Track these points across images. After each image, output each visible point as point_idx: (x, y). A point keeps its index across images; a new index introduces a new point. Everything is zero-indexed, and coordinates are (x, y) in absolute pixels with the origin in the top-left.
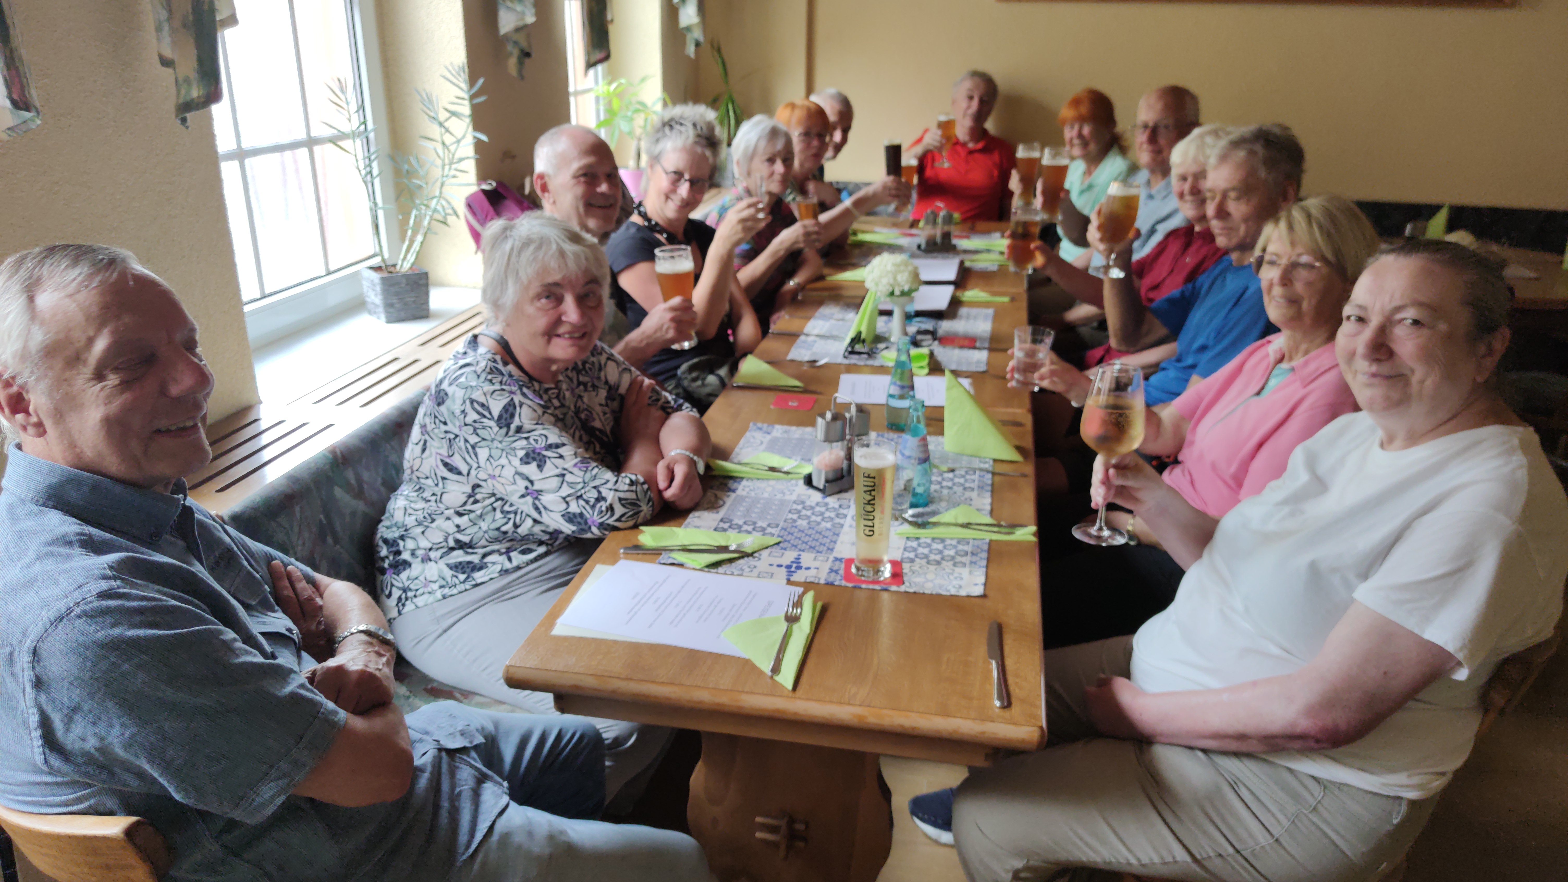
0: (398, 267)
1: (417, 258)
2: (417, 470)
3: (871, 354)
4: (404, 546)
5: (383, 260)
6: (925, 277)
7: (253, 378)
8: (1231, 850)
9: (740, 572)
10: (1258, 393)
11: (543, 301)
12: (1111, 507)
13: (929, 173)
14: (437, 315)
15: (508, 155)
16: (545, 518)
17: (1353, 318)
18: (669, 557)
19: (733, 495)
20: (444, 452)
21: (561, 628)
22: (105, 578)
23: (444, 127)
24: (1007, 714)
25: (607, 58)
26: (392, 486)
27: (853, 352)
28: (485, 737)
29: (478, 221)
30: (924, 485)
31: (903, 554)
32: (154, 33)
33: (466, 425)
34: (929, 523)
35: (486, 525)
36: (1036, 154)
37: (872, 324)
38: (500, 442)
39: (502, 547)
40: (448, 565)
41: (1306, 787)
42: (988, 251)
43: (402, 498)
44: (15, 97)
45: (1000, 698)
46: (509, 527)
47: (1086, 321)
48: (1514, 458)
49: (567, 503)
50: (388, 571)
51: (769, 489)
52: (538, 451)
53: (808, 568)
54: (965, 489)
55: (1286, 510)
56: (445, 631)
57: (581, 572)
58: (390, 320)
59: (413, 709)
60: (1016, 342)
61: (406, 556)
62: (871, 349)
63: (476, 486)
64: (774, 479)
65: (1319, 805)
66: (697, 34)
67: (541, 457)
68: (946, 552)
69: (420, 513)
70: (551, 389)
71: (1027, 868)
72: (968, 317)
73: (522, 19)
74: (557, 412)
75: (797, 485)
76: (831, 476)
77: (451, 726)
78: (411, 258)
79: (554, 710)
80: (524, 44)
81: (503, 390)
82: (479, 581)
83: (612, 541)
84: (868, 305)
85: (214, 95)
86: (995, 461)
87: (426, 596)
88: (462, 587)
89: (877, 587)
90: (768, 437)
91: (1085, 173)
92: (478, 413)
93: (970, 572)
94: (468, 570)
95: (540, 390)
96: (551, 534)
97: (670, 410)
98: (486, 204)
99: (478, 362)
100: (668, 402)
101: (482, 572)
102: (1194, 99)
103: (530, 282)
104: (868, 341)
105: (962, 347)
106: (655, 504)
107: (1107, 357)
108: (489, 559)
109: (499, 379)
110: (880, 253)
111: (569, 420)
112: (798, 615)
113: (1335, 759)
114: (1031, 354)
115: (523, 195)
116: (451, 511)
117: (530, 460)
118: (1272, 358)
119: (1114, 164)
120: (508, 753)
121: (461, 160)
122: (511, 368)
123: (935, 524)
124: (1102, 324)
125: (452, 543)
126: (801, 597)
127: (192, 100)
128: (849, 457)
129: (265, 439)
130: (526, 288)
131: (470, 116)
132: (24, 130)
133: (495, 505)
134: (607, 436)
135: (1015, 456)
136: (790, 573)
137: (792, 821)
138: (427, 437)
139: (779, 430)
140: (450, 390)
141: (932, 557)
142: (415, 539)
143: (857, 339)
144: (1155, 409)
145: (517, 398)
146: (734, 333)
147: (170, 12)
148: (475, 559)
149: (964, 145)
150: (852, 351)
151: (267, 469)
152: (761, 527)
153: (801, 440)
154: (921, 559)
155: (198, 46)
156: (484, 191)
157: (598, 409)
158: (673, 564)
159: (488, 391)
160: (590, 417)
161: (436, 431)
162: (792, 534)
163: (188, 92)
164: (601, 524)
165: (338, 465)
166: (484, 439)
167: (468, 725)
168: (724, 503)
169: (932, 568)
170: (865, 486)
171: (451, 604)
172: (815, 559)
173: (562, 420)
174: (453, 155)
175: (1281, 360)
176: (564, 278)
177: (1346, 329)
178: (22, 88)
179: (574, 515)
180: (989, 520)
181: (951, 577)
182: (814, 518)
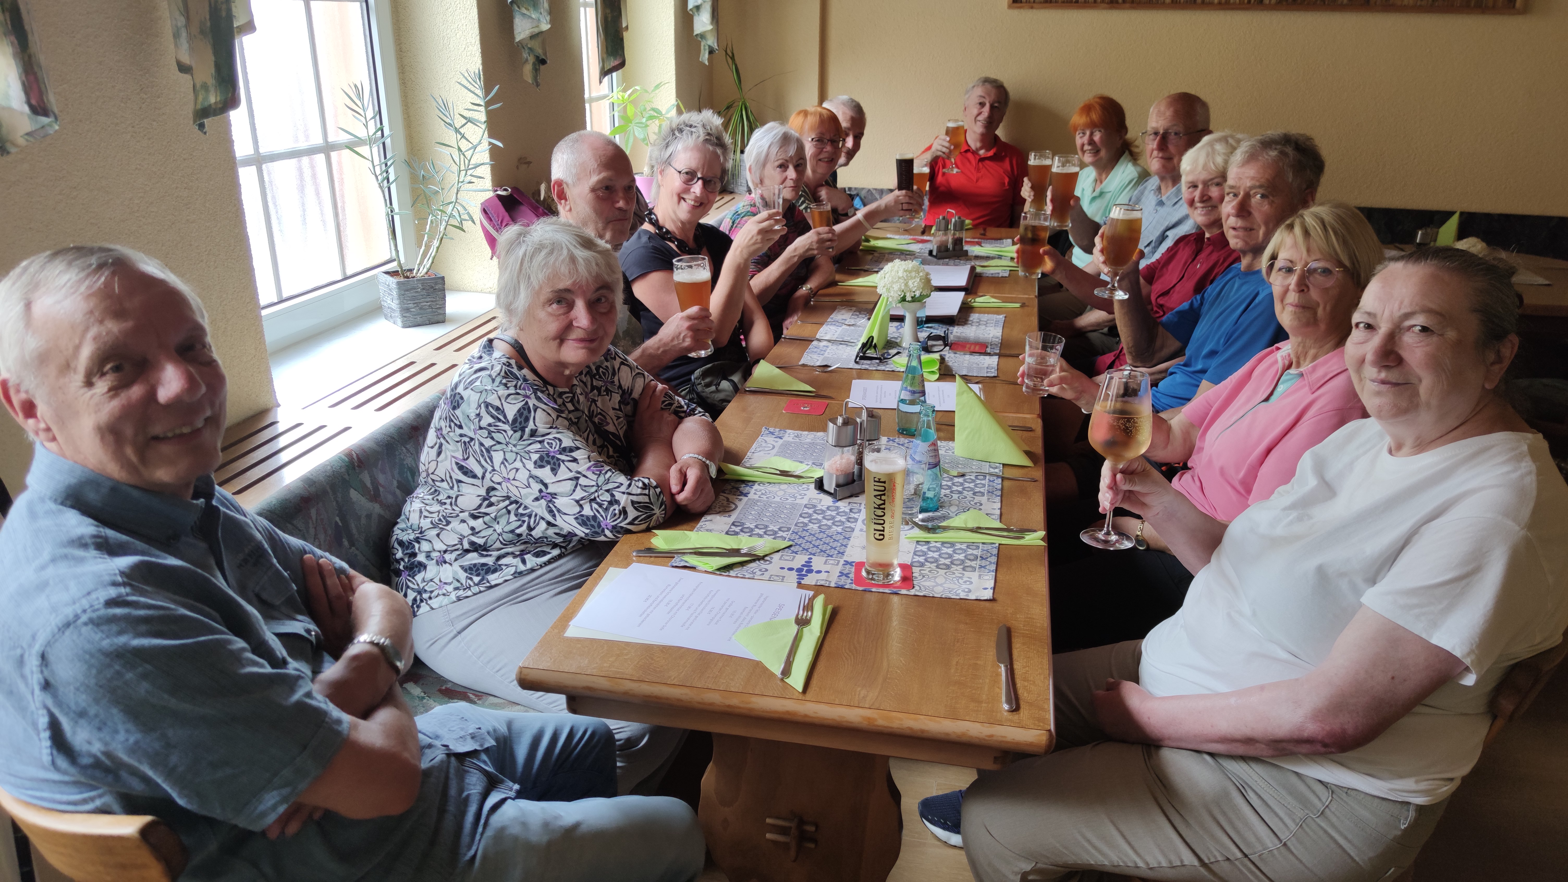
0: (415, 271)
1: (433, 262)
2: (432, 473)
3: (882, 360)
4: (419, 548)
5: (400, 264)
6: (936, 282)
7: (271, 381)
8: (1239, 855)
9: (751, 576)
10: (1267, 399)
11: (555, 306)
12: (1119, 512)
13: (940, 179)
14: (453, 320)
15: (523, 161)
16: (559, 521)
17: (1362, 325)
18: (682, 560)
19: (745, 499)
20: (459, 455)
21: (573, 631)
22: (115, 584)
23: (460, 133)
24: (1015, 717)
25: (622, 65)
26: (408, 490)
27: (864, 358)
28: (497, 740)
29: (494, 227)
30: (934, 489)
31: (913, 558)
32: (171, 39)
33: (481, 428)
34: (939, 527)
35: (501, 527)
36: (1048, 162)
37: (883, 330)
38: (515, 446)
39: (516, 549)
40: (462, 567)
41: (1314, 792)
42: (1000, 257)
43: (418, 500)
44: (34, 102)
45: (1009, 701)
46: (523, 530)
47: (1097, 327)
48: (1523, 464)
49: (581, 506)
50: (403, 573)
51: (781, 493)
52: (552, 454)
53: (819, 572)
54: (974, 494)
55: (1294, 514)
56: (459, 633)
57: (594, 574)
58: (405, 326)
59: (427, 709)
60: (1027, 348)
61: (421, 558)
62: (883, 355)
63: (491, 489)
64: (786, 483)
65: (1327, 810)
66: (711, 41)
67: (555, 460)
68: (956, 557)
69: (435, 515)
70: (565, 393)
71: (1033, 871)
72: (979, 323)
73: (537, 27)
74: (571, 416)
75: (808, 489)
76: (841, 481)
77: (462, 729)
78: (427, 263)
79: (567, 711)
80: (539, 51)
81: (518, 394)
82: (493, 583)
83: (625, 544)
84: (880, 311)
85: (231, 101)
86: (1004, 465)
87: (441, 598)
88: (475, 589)
89: (887, 591)
90: (781, 441)
91: (1096, 181)
92: (493, 417)
93: (980, 576)
94: (482, 572)
95: (554, 394)
96: (564, 536)
97: (683, 415)
98: (502, 210)
99: (493, 366)
100: (682, 407)
101: (497, 574)
102: (1204, 105)
103: (541, 288)
104: (880, 346)
105: (973, 353)
106: (668, 508)
107: (1117, 362)
108: (503, 561)
109: (514, 383)
110: (892, 260)
111: (583, 425)
112: (808, 618)
113: (1342, 764)
114: (1042, 360)
115: (538, 201)
116: (467, 514)
117: (544, 463)
118: (1280, 365)
119: (1125, 172)
120: (521, 752)
121: (477, 166)
122: (526, 372)
123: (945, 529)
124: (1113, 331)
125: (466, 546)
126: (812, 600)
127: (210, 105)
128: (860, 462)
129: (282, 442)
130: (538, 293)
131: (485, 122)
132: (42, 135)
133: (509, 508)
134: (620, 440)
135: (1025, 461)
136: (801, 576)
137: (802, 822)
138: (442, 440)
139: (790, 435)
140: (465, 394)
141: (942, 561)
142: (430, 541)
143: (869, 344)
144: (1163, 415)
145: (532, 402)
146: (746, 339)
147: (188, 18)
148: (490, 561)
149: (975, 153)
150: (862, 356)
151: (285, 471)
152: (772, 530)
153: (813, 444)
154: (931, 563)
155: (216, 53)
156: (499, 196)
157: (612, 413)
158: (685, 567)
159: (502, 396)
160: (604, 421)
161: (451, 434)
162: (803, 538)
163: (206, 98)
164: (614, 527)
165: (354, 468)
166: (499, 443)
167: (480, 728)
168: (736, 507)
169: (942, 572)
170: (875, 490)
171: (466, 605)
172: (825, 563)
173: (576, 424)
174: (469, 161)
175: (1289, 366)
176: (574, 284)
177: (1356, 335)
178: (41, 94)
179: (588, 518)
180: (998, 525)
181: (960, 581)
182: (825, 522)
